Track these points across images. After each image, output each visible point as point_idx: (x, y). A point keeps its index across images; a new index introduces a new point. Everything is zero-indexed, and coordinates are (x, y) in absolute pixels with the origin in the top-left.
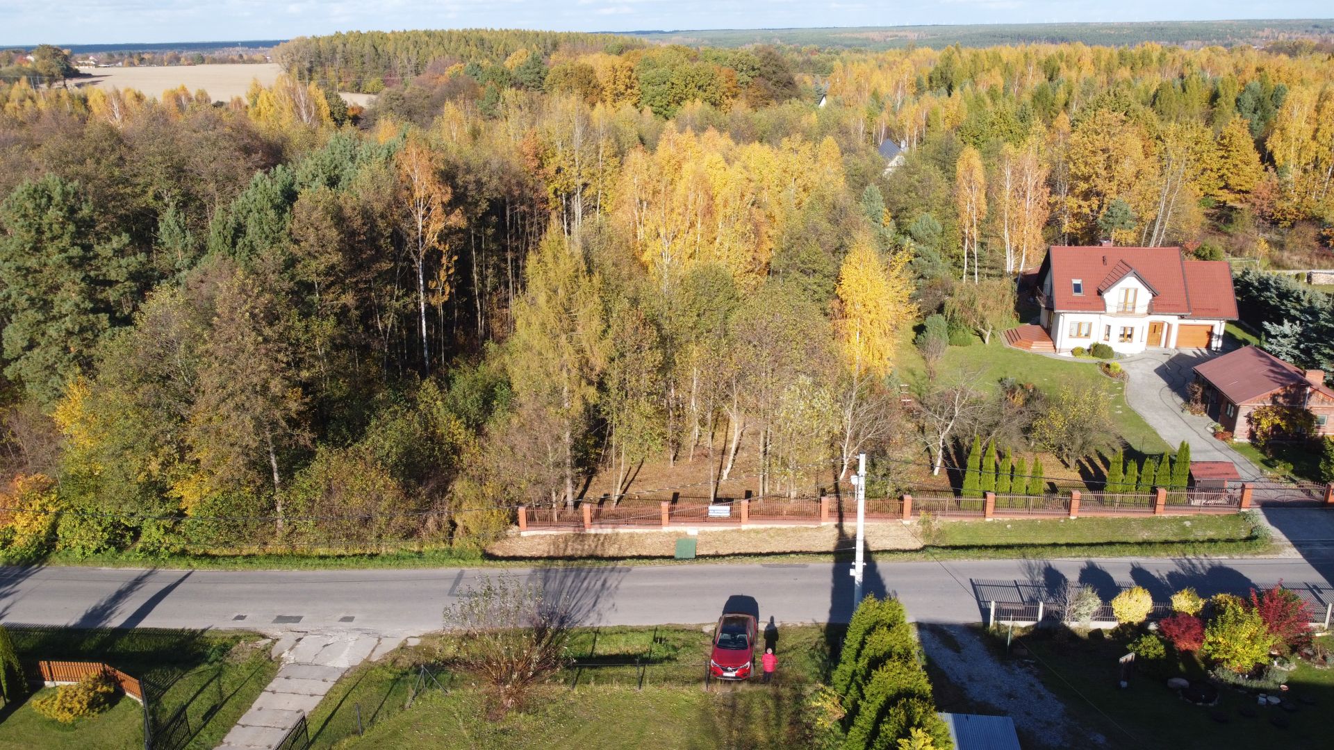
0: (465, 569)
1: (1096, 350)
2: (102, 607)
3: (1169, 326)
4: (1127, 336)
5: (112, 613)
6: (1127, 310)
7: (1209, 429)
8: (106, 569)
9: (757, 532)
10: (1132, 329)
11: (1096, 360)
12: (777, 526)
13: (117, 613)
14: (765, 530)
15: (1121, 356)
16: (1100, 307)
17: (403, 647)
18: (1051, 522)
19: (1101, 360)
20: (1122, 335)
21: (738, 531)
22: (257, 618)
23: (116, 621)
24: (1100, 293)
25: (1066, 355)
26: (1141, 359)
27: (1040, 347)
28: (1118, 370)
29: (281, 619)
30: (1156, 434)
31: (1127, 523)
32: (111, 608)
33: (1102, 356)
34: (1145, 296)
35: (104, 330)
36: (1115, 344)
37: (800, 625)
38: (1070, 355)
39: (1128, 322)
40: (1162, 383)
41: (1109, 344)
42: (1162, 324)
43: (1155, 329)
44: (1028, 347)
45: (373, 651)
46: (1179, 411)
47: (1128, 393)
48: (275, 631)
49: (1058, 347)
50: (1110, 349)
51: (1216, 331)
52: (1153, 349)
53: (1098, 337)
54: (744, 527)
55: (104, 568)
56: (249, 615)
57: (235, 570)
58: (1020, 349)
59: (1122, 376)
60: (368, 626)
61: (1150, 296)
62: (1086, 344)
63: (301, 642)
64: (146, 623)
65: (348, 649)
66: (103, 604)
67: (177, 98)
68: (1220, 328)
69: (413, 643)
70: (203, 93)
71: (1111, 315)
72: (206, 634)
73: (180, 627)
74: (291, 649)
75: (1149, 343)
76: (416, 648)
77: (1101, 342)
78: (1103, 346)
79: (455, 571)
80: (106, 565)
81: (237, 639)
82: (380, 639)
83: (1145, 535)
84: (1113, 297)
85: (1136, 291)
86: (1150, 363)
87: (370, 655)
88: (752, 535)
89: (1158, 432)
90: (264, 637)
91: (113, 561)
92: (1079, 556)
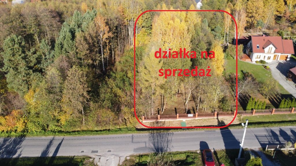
0: (133, 134)
1: (262, 62)
2: (45, 150)
3: (278, 55)
4: (269, 58)
5: (48, 152)
6: (269, 52)
7: (294, 85)
8: (44, 137)
9: (200, 120)
10: (270, 57)
11: (262, 64)
12: (204, 118)
13: (50, 152)
14: (201, 119)
15: (267, 63)
16: (264, 52)
17: (126, 160)
18: (267, 115)
19: (263, 64)
20: (268, 58)
21: (195, 120)
22: (87, 152)
23: (51, 155)
24: (263, 48)
25: (254, 62)
26: (272, 64)
27: (248, 61)
28: (268, 68)
29: (93, 152)
30: (283, 88)
31: (285, 116)
32: (47, 151)
33: (263, 63)
34: (274, 49)
35: (31, 74)
36: (266, 60)
37: (220, 150)
38: (255, 63)
39: (269, 55)
40: (279, 72)
41: (265, 60)
42: (276, 55)
43: (275, 56)
44: (245, 60)
45: (119, 161)
46: (286, 80)
47: (272, 74)
48: (92, 155)
49: (252, 61)
50: (265, 61)
51: (288, 57)
52: (274, 61)
53: (262, 59)
54: (196, 119)
55: (43, 137)
56: (85, 151)
57: (76, 136)
58: (243, 61)
59: (269, 69)
60: (115, 153)
61: (275, 49)
62: (259, 60)
63: (101, 159)
64: (59, 155)
65: (113, 161)
66: (45, 149)
68: (290, 56)
69: (128, 158)
71: (266, 54)
72: (75, 158)
73: (68, 156)
74: (99, 162)
75: (273, 59)
76: (129, 160)
77: (263, 60)
78: (264, 61)
79: (130, 135)
80: (43, 136)
81: (84, 159)
82: (120, 158)
83: (290, 119)
84: (266, 50)
85: (272, 48)
86: (274, 65)
87: (119, 163)
88: (199, 121)
89: (283, 87)
90: (91, 158)
91: (44, 135)
92: (278, 126)
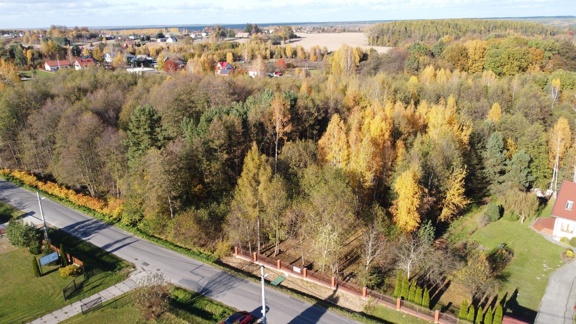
0: (205, 264)
5: (111, 247)
9: (308, 283)
12: (316, 283)
14: (311, 283)
21: (302, 280)
23: (109, 250)
25: (557, 239)
27: (546, 232)
28: (571, 255)
44: (540, 230)
47: (559, 269)
48: (140, 267)
49: (554, 234)
54: (305, 279)
58: (535, 230)
62: (570, 236)
63: (140, 273)
64: (114, 253)
66: (112, 243)
67: (315, 50)
70: (325, 48)
72: (124, 262)
74: (135, 274)
79: (201, 263)
81: (128, 266)
90: (134, 268)
